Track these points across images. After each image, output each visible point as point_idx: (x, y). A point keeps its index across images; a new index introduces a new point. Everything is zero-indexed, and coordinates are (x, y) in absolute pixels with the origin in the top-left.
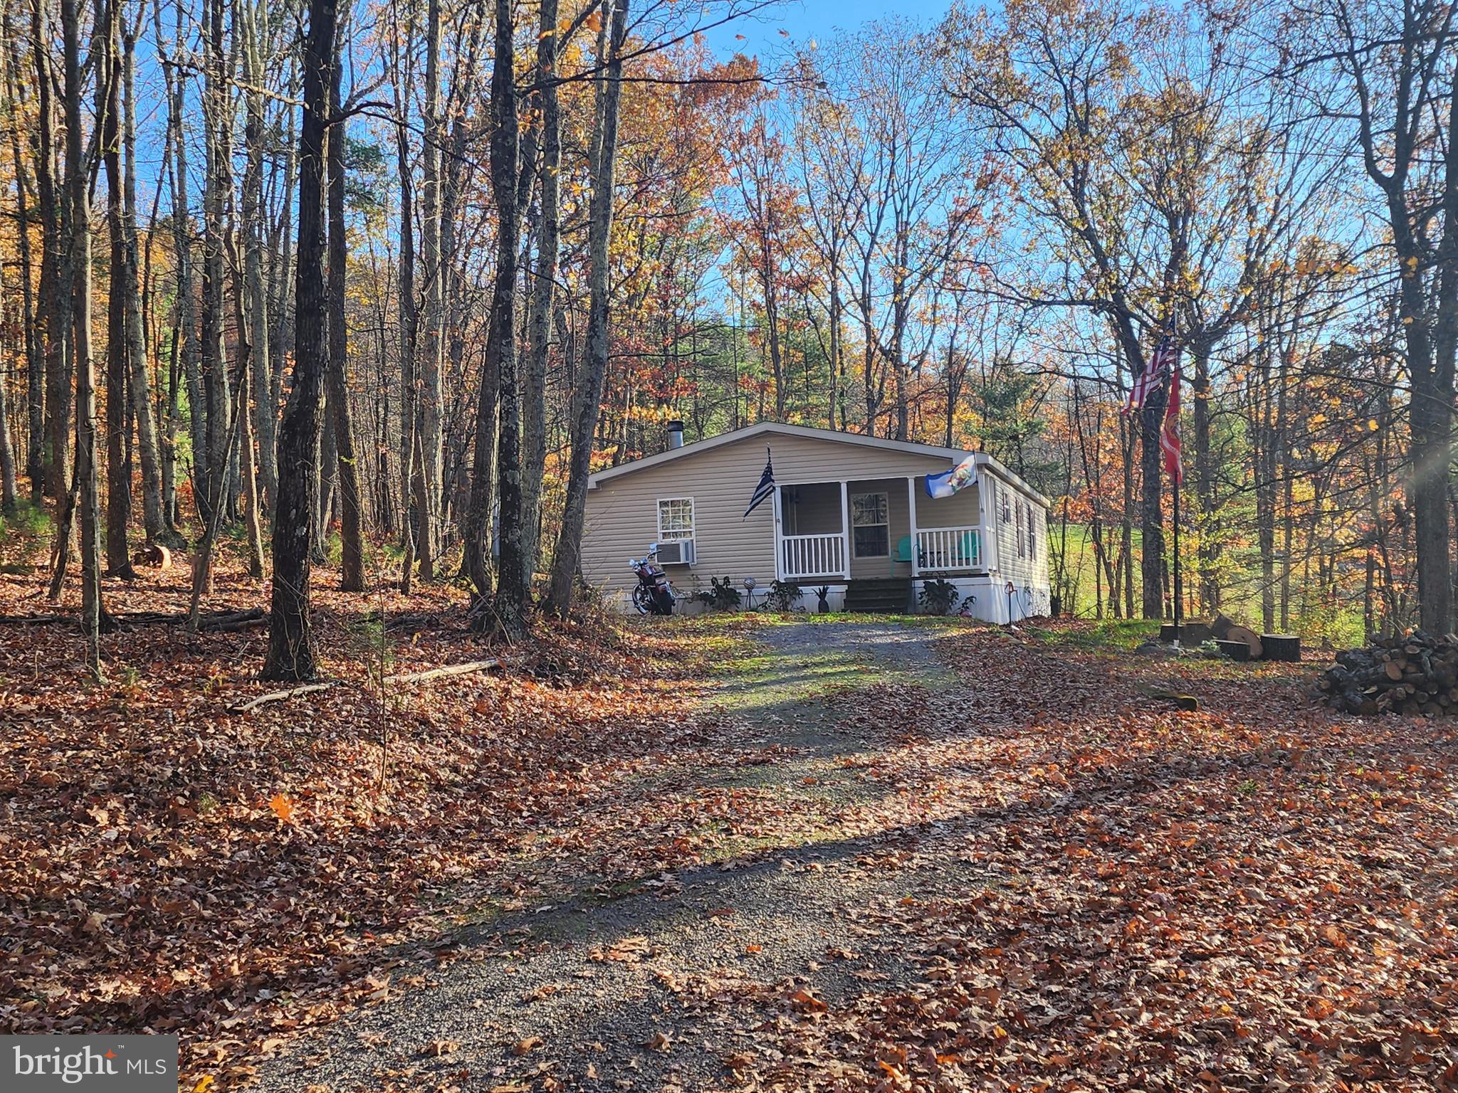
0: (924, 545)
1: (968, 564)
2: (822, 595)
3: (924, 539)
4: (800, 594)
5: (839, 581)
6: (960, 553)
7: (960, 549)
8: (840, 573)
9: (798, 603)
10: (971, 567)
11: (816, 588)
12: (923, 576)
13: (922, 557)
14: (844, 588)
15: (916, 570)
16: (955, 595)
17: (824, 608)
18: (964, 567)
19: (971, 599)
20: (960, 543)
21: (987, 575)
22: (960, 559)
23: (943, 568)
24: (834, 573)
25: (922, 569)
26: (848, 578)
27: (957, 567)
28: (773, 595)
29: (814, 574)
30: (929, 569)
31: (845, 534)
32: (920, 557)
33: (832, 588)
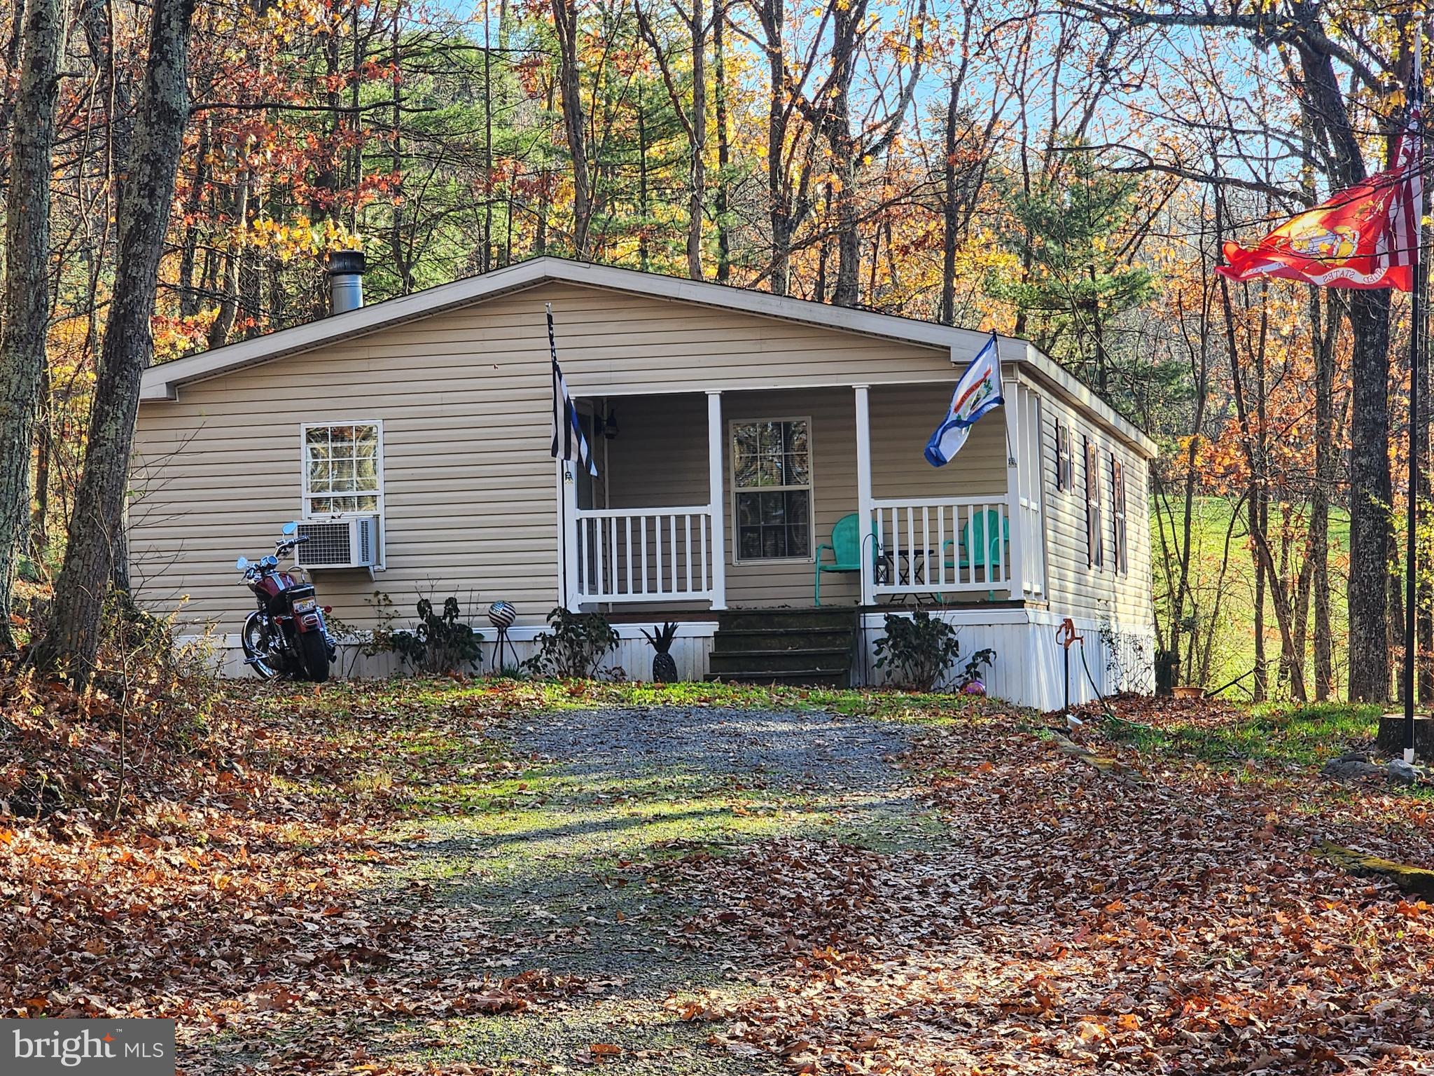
0: (888, 534)
1: (980, 578)
2: (662, 642)
3: (888, 522)
4: (614, 640)
5: (700, 613)
6: (964, 554)
7: (963, 544)
8: (703, 595)
9: (608, 660)
10: (988, 585)
11: (650, 628)
12: (883, 605)
13: (883, 561)
14: (711, 628)
15: (870, 592)
16: (952, 646)
17: (665, 671)
18: (973, 586)
19: (985, 655)
20: (963, 532)
21: (1020, 604)
22: (964, 567)
23: (928, 588)
24: (690, 595)
25: (883, 589)
26: (719, 604)
27: (957, 586)
28: (552, 640)
29: (645, 596)
30: (897, 588)
31: (715, 508)
32: (878, 562)
33: (684, 629)
